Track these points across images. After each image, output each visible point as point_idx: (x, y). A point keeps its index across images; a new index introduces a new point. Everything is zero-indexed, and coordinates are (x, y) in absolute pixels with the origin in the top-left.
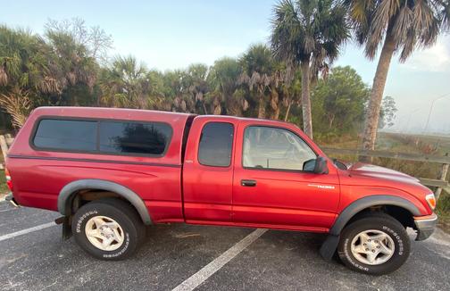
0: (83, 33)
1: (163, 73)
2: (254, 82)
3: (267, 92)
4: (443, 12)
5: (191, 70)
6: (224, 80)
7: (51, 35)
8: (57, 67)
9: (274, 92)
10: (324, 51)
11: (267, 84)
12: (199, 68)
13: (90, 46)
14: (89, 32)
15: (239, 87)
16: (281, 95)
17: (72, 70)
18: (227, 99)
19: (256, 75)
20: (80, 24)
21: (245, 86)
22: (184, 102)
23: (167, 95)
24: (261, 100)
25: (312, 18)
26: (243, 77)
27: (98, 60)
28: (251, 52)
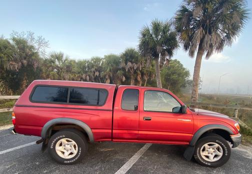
0: (33, 39)
1: (76, 61)
2: (128, 67)
3: (135, 72)
4: (226, 36)
5: (92, 60)
6: (112, 66)
7: (14, 39)
8: (17, 56)
9: (139, 72)
10: (166, 53)
11: (135, 68)
12: (97, 58)
13: (36, 46)
14: (36, 39)
15: (120, 69)
16: (143, 74)
17: (25, 58)
18: (113, 75)
19: (129, 64)
20: (31, 34)
21: (124, 69)
22: (88, 77)
23: (79, 73)
24: (132, 77)
25: (160, 37)
26: (122, 65)
27: (40, 53)
28: (126, 52)
